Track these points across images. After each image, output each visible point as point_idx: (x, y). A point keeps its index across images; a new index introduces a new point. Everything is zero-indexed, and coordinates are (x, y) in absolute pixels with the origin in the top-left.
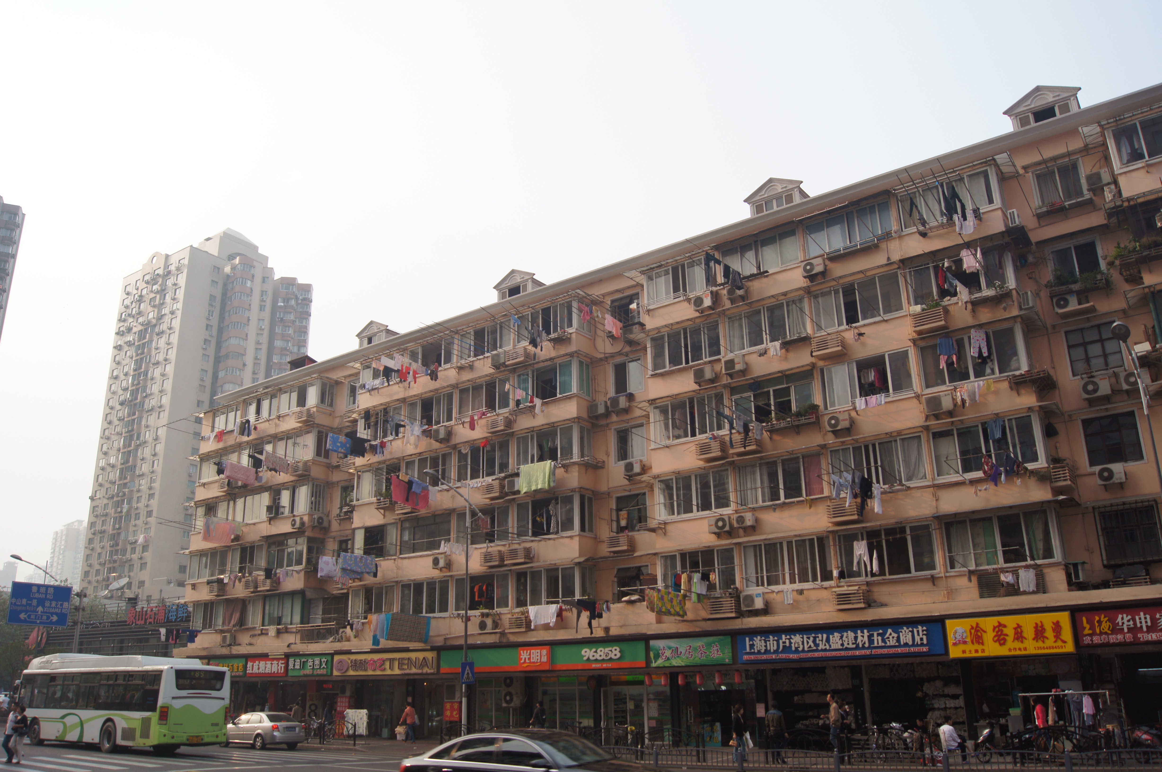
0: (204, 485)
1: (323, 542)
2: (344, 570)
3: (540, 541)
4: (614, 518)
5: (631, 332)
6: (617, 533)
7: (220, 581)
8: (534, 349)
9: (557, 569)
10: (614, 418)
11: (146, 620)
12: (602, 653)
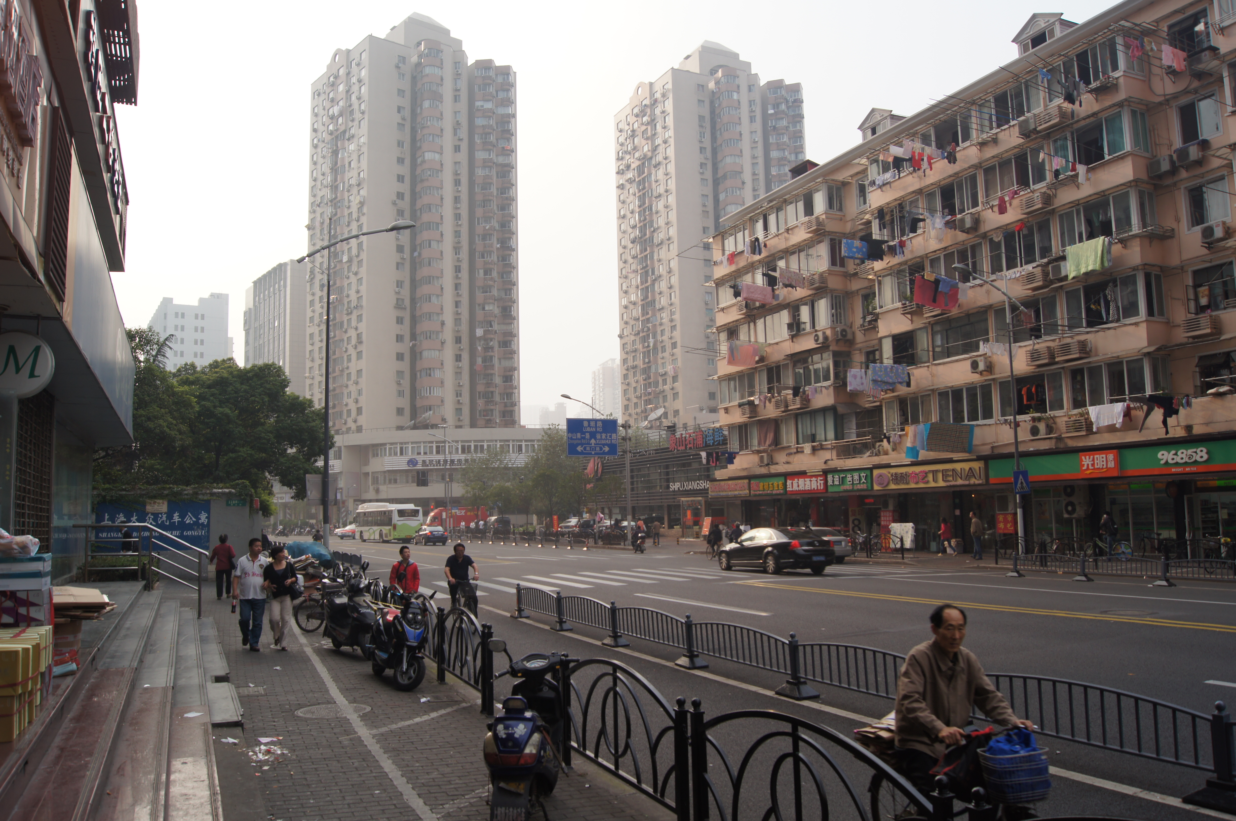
0: (723, 310)
1: (848, 355)
2: (875, 381)
3: (1098, 331)
4: (1192, 296)
5: (1199, 61)
6: (1196, 314)
7: (751, 403)
8: (1070, 106)
9: (1121, 362)
10: (1184, 174)
11: (686, 445)
12: (1184, 456)
